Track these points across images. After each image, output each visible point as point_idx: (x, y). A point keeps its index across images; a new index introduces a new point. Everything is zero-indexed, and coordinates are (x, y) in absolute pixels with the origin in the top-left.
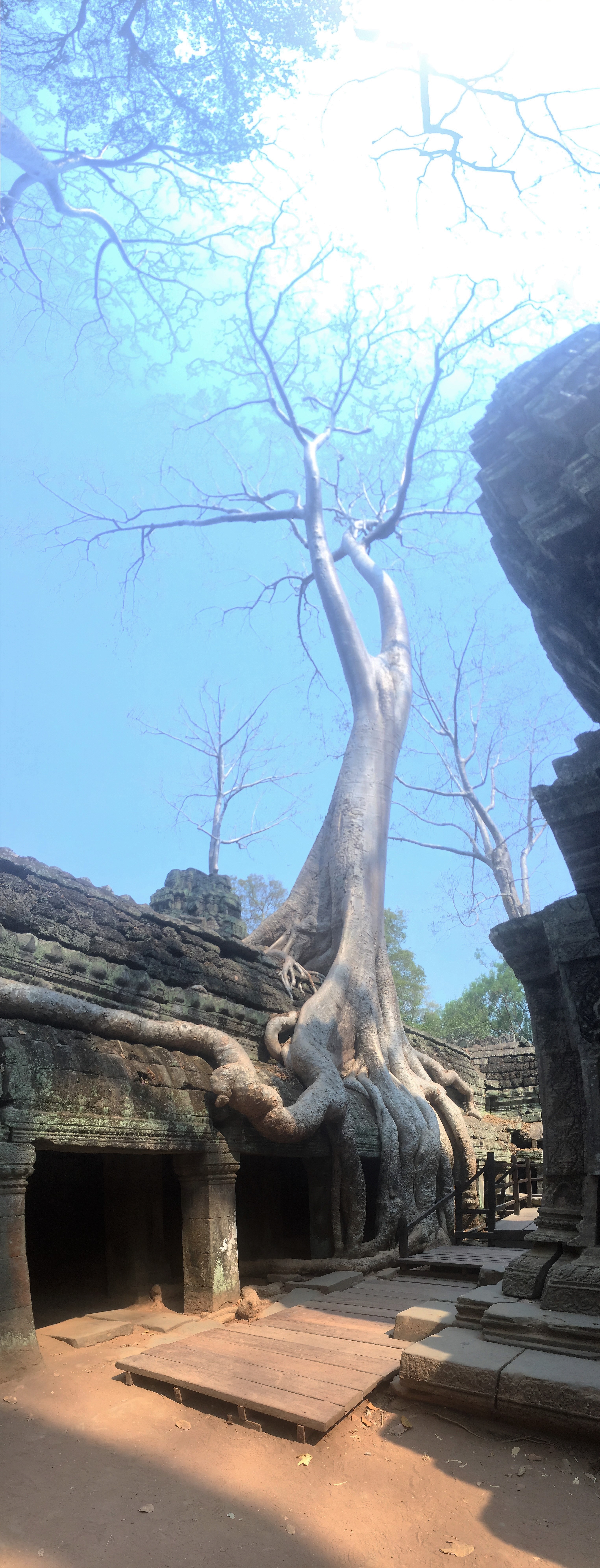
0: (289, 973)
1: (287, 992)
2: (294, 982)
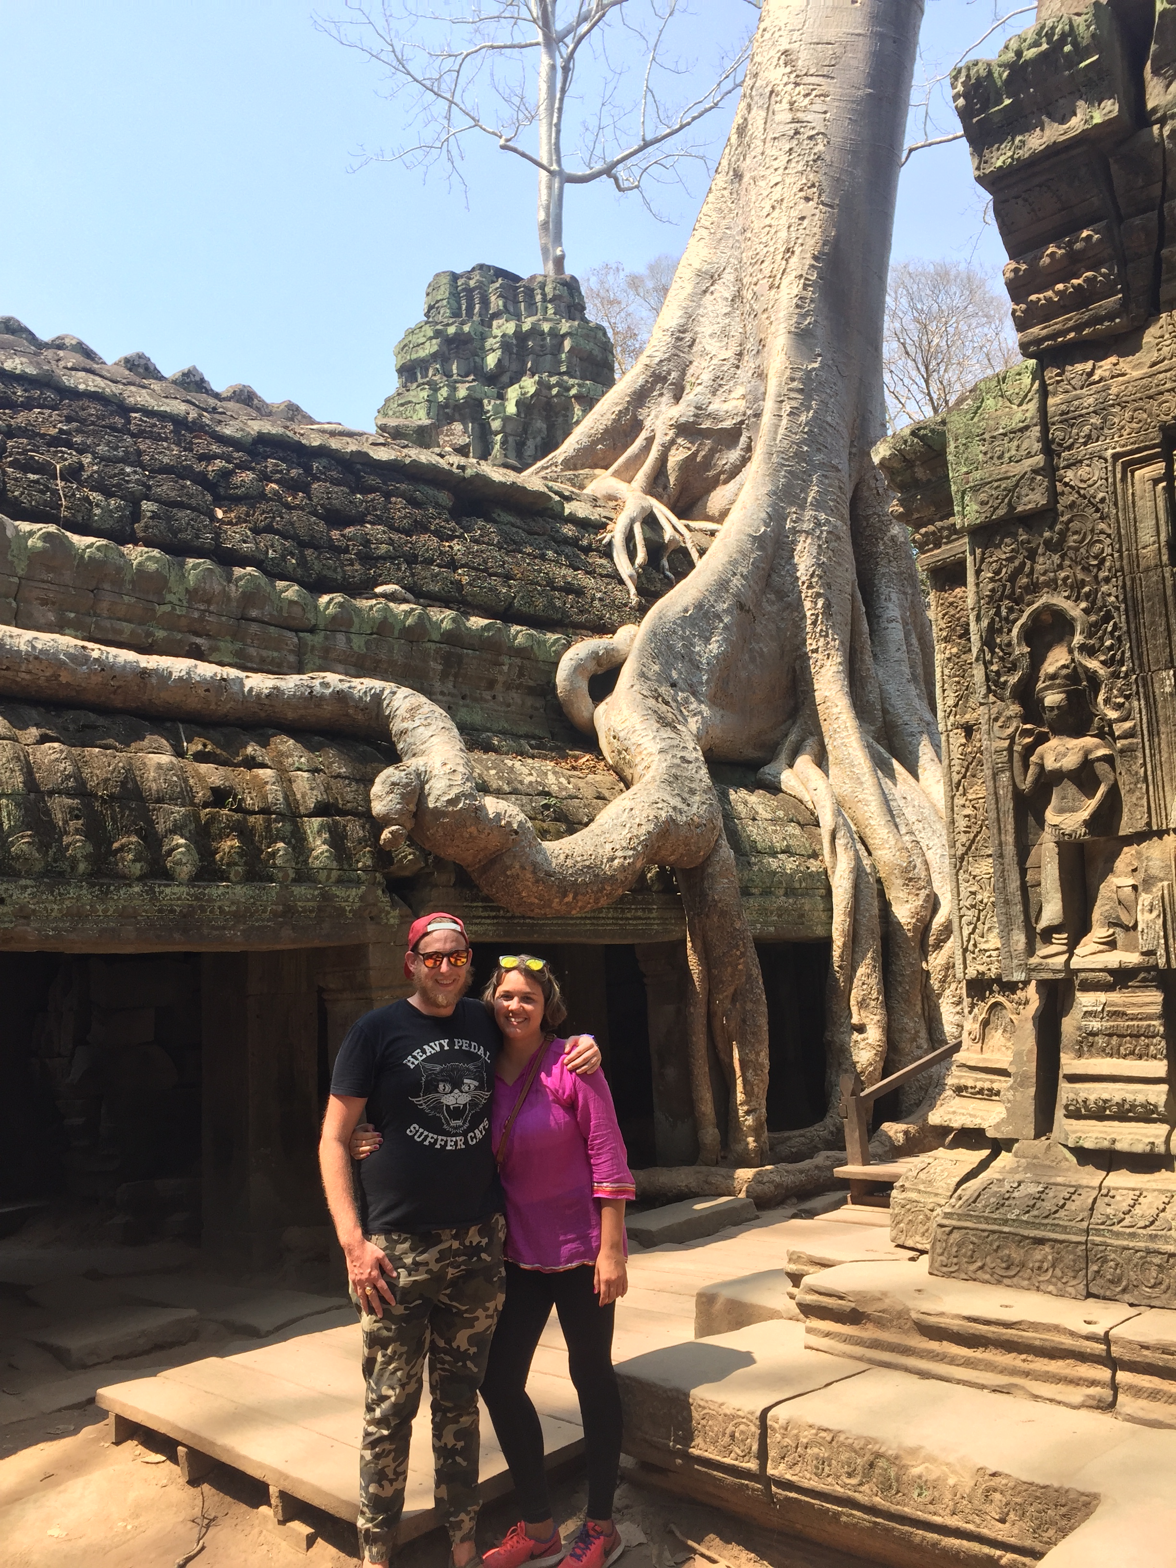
0: (629, 538)
1: (621, 582)
2: (641, 556)
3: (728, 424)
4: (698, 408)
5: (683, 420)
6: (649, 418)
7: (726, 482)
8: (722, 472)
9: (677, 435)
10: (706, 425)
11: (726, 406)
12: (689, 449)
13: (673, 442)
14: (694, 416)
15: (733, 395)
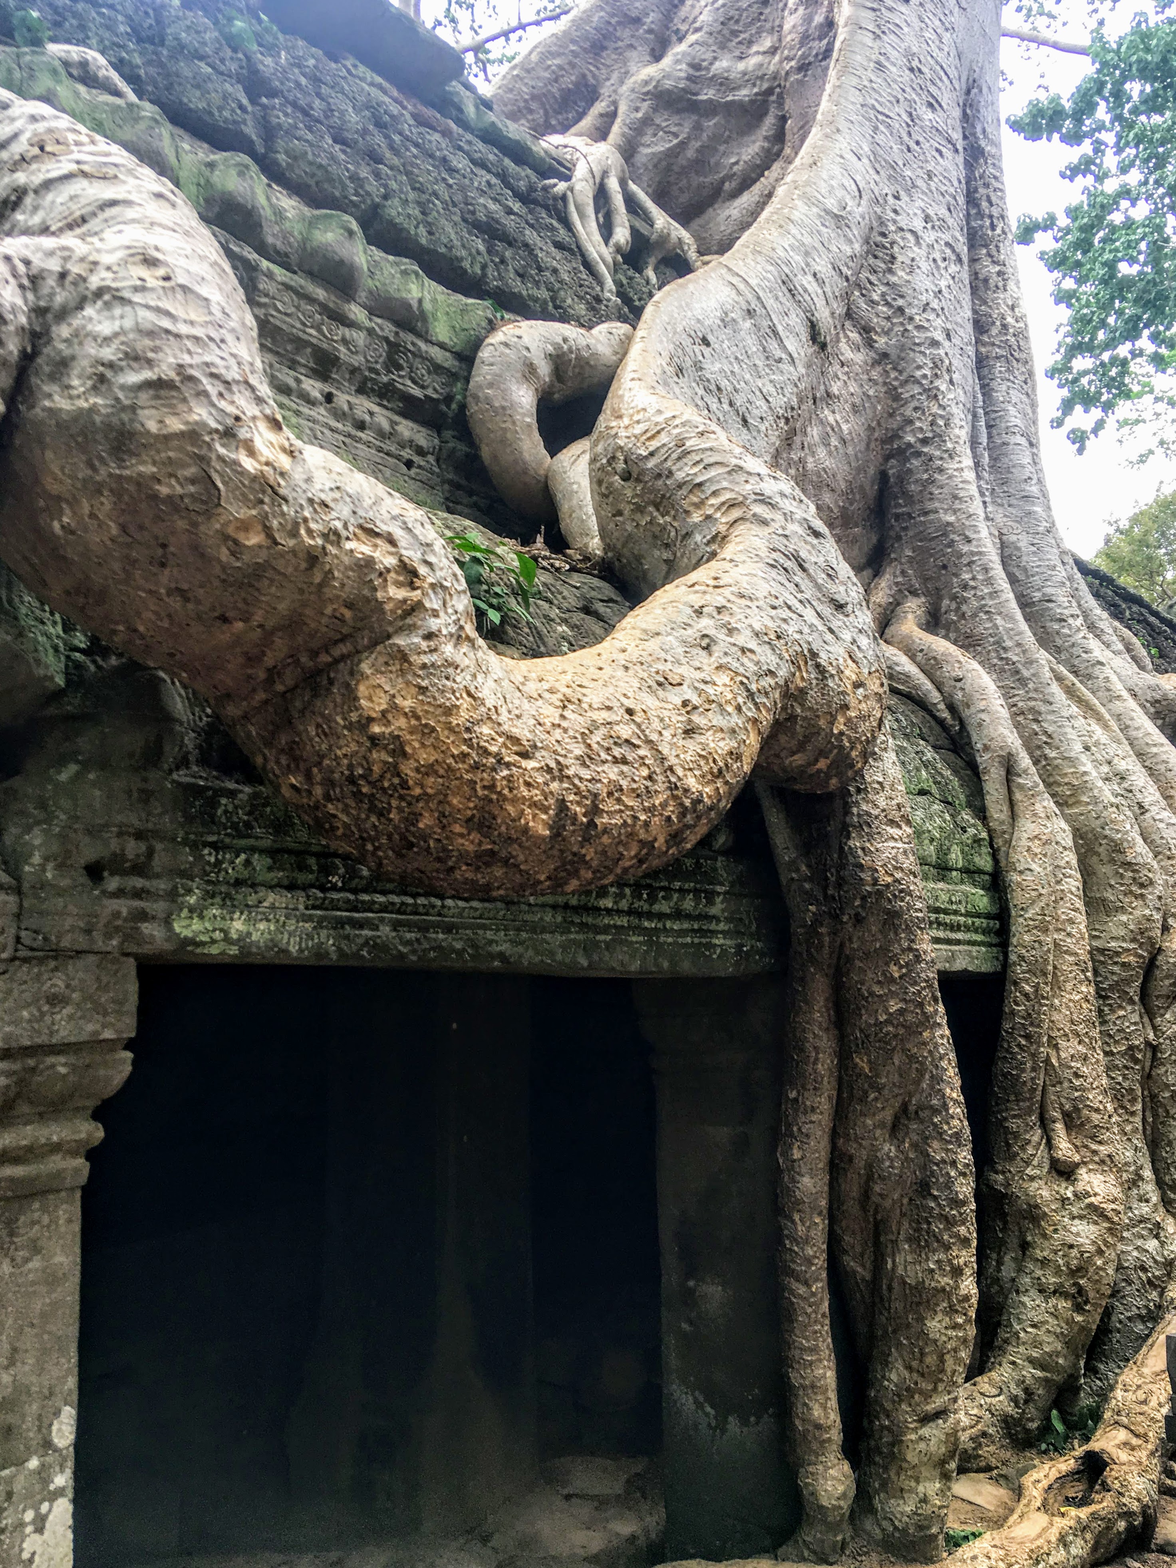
2: (621, 231)
3: (744, 94)
4: (696, 67)
5: (668, 84)
6: (608, 83)
7: (736, 194)
8: (730, 177)
9: (655, 110)
10: (708, 94)
11: (741, 66)
12: (676, 135)
13: (646, 121)
14: (689, 78)
15: (755, 48)
